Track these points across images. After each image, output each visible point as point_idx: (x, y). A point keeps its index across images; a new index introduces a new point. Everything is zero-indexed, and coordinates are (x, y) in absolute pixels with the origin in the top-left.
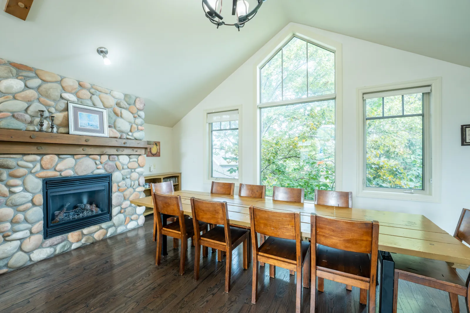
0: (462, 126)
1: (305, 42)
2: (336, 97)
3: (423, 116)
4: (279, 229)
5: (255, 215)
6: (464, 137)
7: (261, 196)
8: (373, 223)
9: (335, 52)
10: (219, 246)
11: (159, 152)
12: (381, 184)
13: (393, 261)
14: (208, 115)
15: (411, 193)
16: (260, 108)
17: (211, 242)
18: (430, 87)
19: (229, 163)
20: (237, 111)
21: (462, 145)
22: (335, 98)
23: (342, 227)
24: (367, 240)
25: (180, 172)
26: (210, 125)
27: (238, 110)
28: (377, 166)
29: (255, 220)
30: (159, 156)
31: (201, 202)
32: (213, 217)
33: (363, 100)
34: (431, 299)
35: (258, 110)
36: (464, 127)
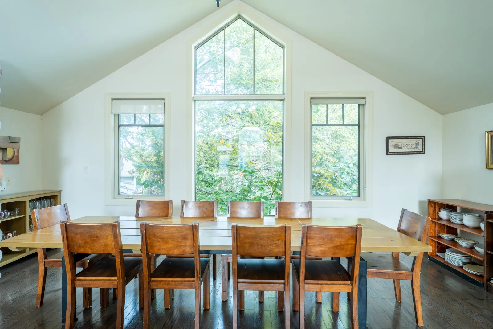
0: (387, 137)
1: (252, 28)
2: (285, 98)
3: (358, 126)
4: (268, 246)
5: (238, 234)
6: (388, 147)
7: (212, 215)
8: (357, 227)
9: (284, 47)
10: (183, 284)
11: (18, 157)
12: (320, 193)
13: (365, 261)
14: (114, 101)
15: (349, 200)
16: (196, 101)
17: (169, 281)
18: (365, 99)
19: (131, 174)
20: (163, 101)
21: (386, 155)
22: (283, 100)
23: (332, 234)
24: (352, 244)
25: (60, 189)
26: (117, 117)
27: (164, 99)
28: (319, 175)
29: (239, 240)
30: (18, 163)
31: (161, 227)
32: (178, 246)
33: (311, 105)
34: (380, 293)
35: (193, 103)
36: (388, 138)
